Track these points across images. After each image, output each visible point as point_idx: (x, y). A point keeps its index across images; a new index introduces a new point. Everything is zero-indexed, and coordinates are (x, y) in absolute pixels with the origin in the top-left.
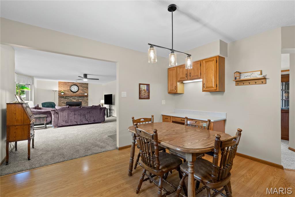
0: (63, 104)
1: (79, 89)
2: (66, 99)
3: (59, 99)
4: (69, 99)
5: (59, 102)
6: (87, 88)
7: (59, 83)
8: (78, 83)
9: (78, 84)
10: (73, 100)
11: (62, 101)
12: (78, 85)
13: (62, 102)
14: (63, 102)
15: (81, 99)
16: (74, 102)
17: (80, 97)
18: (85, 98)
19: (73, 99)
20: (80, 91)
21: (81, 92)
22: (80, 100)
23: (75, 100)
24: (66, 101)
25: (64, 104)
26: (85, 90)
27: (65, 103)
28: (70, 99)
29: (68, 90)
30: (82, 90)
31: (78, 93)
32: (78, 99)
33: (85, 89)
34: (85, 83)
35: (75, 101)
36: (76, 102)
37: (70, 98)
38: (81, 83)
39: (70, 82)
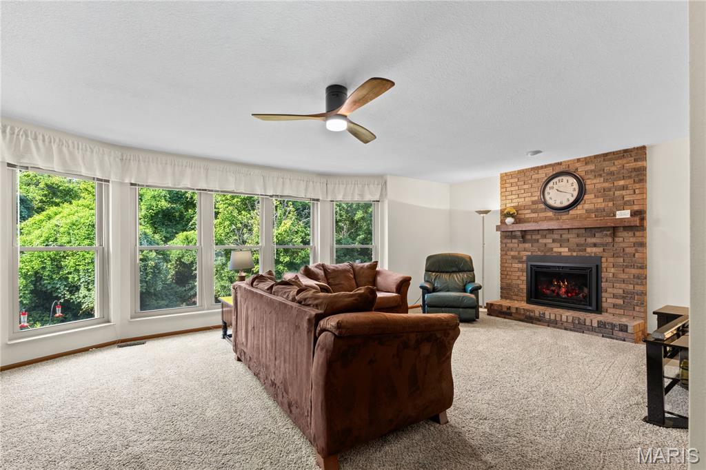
0: (516, 265)
1: (582, 191)
2: (524, 241)
3: (501, 242)
4: (537, 241)
5: (502, 255)
6: (640, 175)
7: (505, 178)
8: (579, 160)
9: (578, 165)
10: (555, 250)
11: (512, 253)
12: (581, 171)
13: (513, 257)
14: (516, 253)
15: (595, 245)
16: (560, 257)
17: (591, 231)
18: (625, 239)
19: (554, 241)
20: (590, 201)
21: (600, 203)
22: (589, 250)
23: (567, 249)
24: (527, 250)
25: (520, 262)
26: (624, 188)
27: (525, 258)
28: (544, 241)
29: (534, 203)
30: (603, 193)
31: (579, 211)
32: (581, 240)
33: (622, 183)
34: (626, 151)
35: (564, 251)
36: (572, 256)
37: (545, 237)
38: (596, 157)
39: (542, 167)
